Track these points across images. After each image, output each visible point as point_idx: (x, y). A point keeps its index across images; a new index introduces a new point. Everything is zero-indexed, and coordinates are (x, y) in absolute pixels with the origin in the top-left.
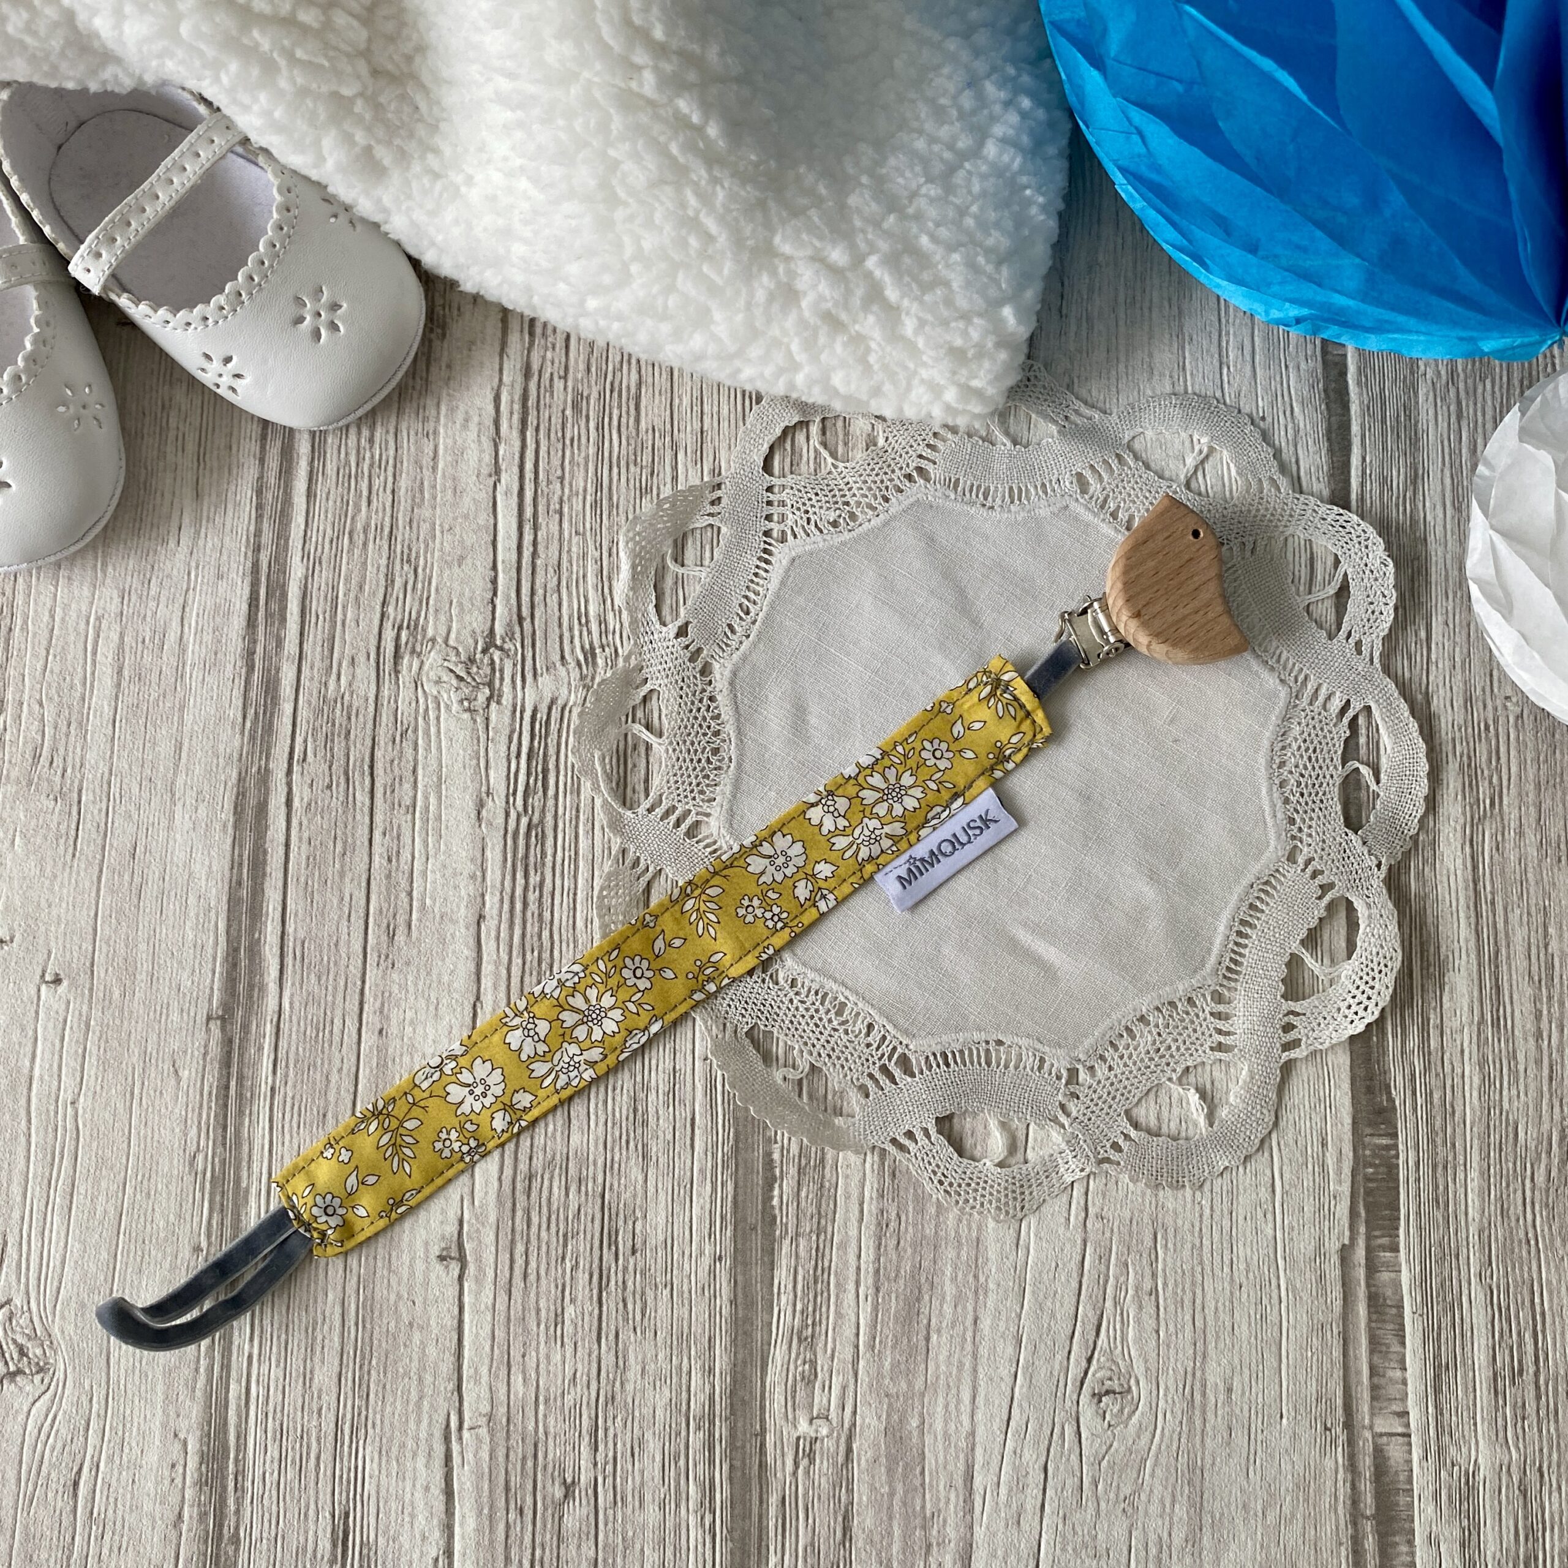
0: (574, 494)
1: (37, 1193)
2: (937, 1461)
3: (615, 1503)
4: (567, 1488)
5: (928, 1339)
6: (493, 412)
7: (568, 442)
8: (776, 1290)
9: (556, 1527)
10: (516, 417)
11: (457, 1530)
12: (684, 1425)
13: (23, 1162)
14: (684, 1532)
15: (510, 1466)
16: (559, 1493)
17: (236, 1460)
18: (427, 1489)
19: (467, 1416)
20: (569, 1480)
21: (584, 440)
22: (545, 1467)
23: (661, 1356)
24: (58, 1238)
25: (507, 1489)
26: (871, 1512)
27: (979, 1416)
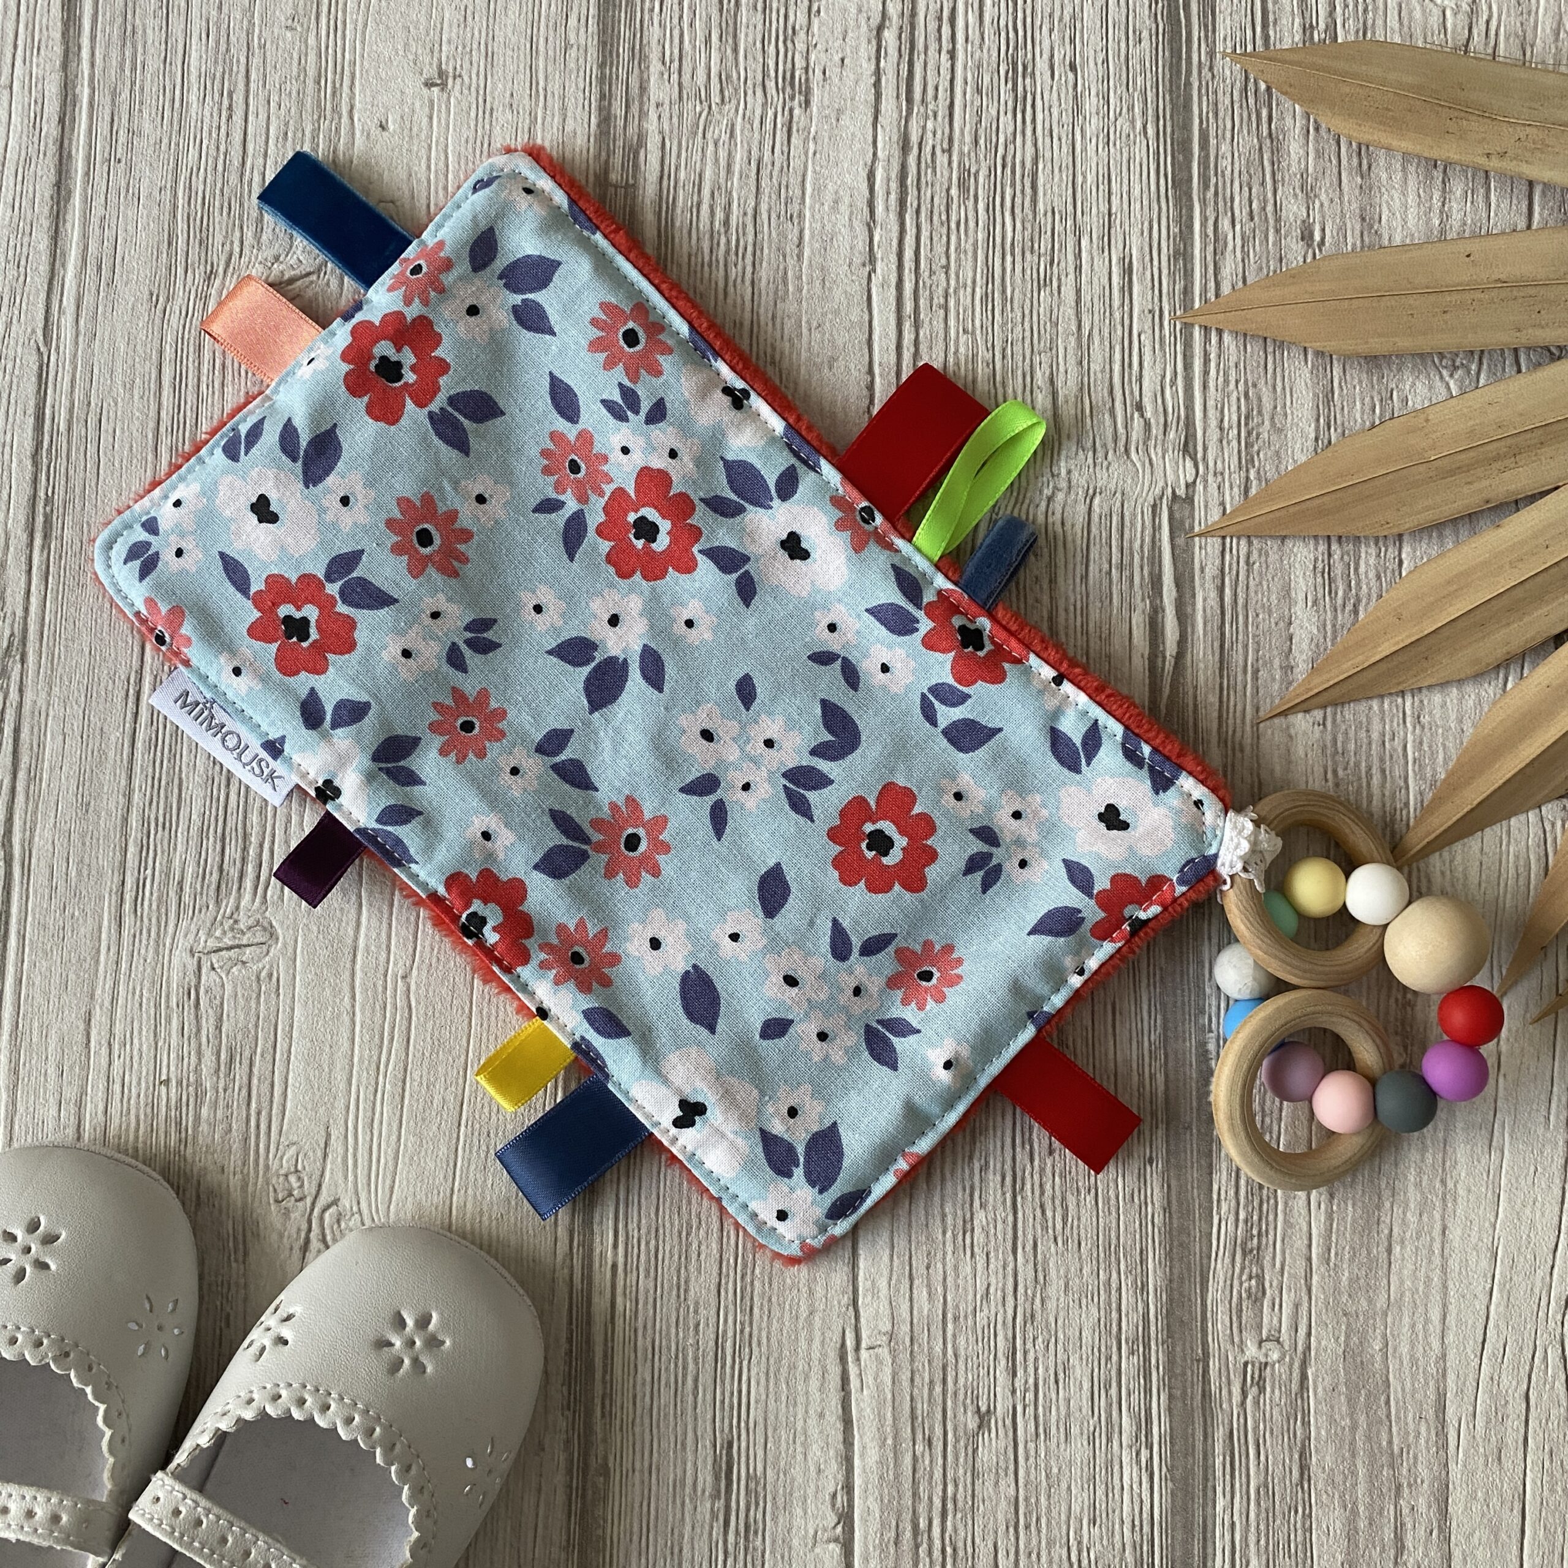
0: (960, 286)
1: (364, 1081)
2: (1403, 1390)
3: (1037, 1435)
4: (981, 1418)
5: (1389, 1251)
6: (867, 193)
7: (953, 226)
8: (1215, 1197)
9: (970, 1462)
10: (893, 197)
11: (857, 1462)
12: (1115, 1349)
13: (346, 1045)
14: (1116, 1468)
15: (916, 1391)
16: (972, 1423)
17: (604, 1382)
18: (821, 1415)
19: (864, 1335)
20: (983, 1409)
21: (972, 224)
22: (955, 1393)
23: (1086, 1271)
24: (390, 1131)
25: (913, 1417)
26: (1331, 1449)
27: (1450, 1338)
